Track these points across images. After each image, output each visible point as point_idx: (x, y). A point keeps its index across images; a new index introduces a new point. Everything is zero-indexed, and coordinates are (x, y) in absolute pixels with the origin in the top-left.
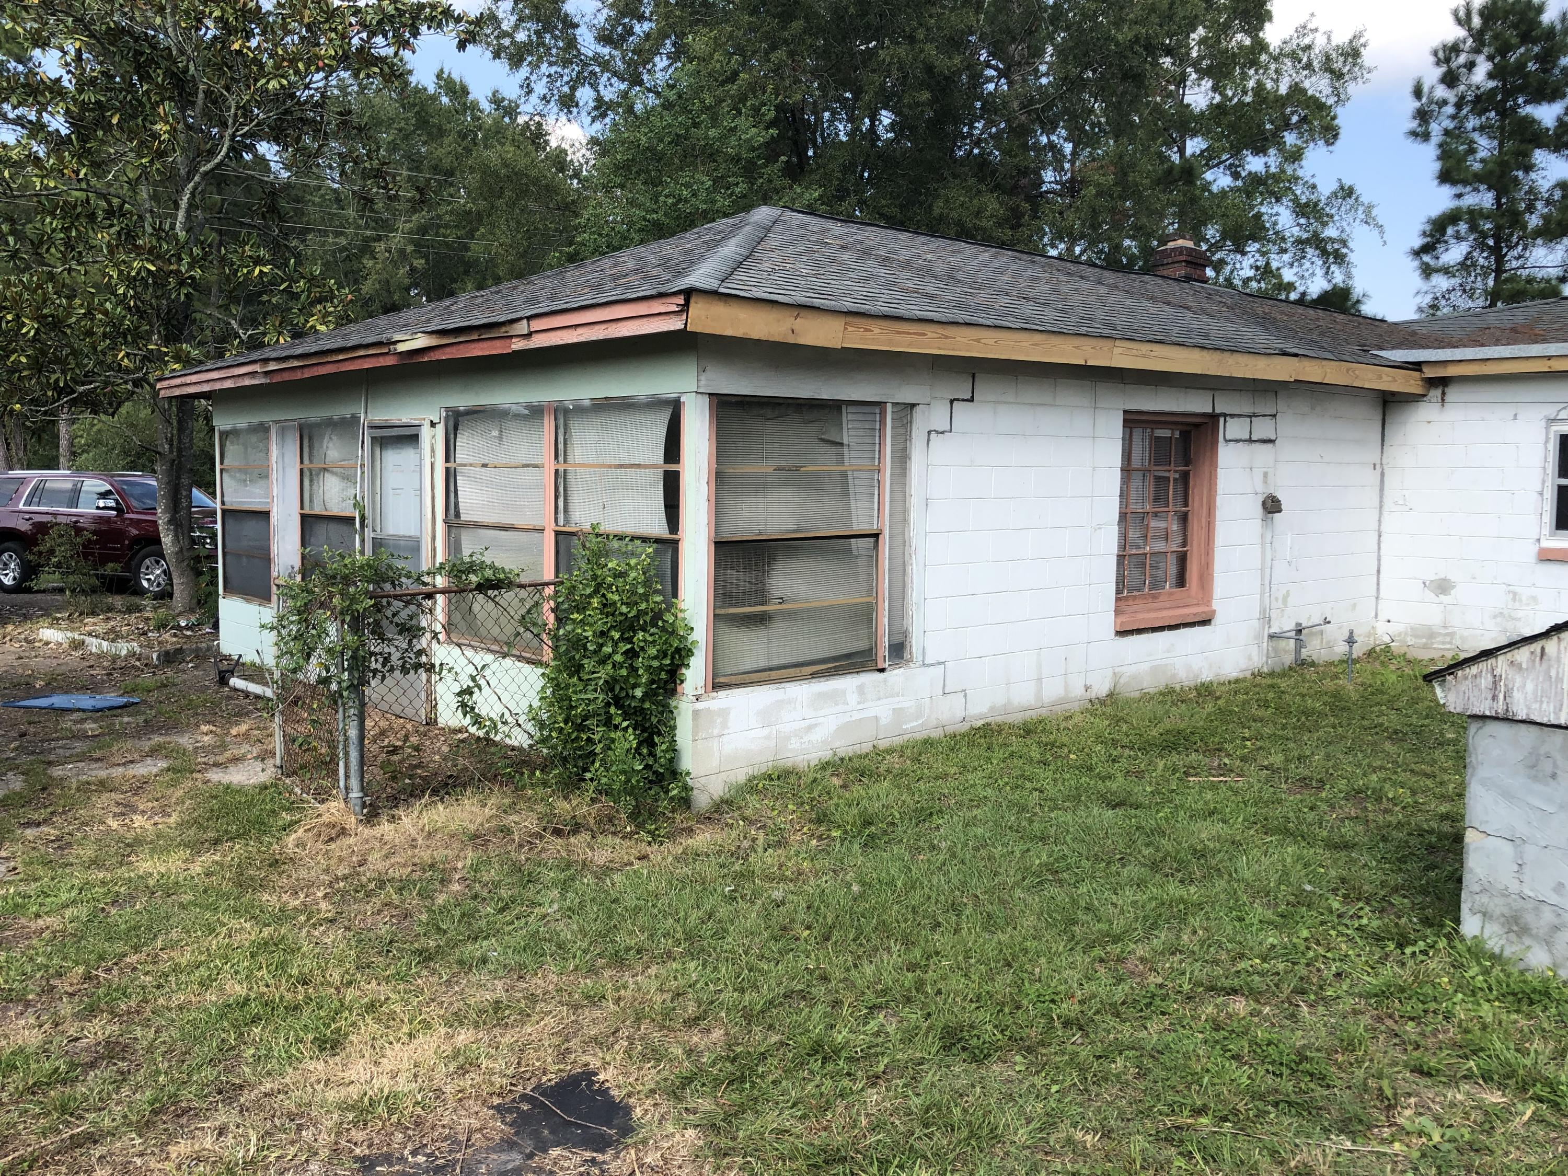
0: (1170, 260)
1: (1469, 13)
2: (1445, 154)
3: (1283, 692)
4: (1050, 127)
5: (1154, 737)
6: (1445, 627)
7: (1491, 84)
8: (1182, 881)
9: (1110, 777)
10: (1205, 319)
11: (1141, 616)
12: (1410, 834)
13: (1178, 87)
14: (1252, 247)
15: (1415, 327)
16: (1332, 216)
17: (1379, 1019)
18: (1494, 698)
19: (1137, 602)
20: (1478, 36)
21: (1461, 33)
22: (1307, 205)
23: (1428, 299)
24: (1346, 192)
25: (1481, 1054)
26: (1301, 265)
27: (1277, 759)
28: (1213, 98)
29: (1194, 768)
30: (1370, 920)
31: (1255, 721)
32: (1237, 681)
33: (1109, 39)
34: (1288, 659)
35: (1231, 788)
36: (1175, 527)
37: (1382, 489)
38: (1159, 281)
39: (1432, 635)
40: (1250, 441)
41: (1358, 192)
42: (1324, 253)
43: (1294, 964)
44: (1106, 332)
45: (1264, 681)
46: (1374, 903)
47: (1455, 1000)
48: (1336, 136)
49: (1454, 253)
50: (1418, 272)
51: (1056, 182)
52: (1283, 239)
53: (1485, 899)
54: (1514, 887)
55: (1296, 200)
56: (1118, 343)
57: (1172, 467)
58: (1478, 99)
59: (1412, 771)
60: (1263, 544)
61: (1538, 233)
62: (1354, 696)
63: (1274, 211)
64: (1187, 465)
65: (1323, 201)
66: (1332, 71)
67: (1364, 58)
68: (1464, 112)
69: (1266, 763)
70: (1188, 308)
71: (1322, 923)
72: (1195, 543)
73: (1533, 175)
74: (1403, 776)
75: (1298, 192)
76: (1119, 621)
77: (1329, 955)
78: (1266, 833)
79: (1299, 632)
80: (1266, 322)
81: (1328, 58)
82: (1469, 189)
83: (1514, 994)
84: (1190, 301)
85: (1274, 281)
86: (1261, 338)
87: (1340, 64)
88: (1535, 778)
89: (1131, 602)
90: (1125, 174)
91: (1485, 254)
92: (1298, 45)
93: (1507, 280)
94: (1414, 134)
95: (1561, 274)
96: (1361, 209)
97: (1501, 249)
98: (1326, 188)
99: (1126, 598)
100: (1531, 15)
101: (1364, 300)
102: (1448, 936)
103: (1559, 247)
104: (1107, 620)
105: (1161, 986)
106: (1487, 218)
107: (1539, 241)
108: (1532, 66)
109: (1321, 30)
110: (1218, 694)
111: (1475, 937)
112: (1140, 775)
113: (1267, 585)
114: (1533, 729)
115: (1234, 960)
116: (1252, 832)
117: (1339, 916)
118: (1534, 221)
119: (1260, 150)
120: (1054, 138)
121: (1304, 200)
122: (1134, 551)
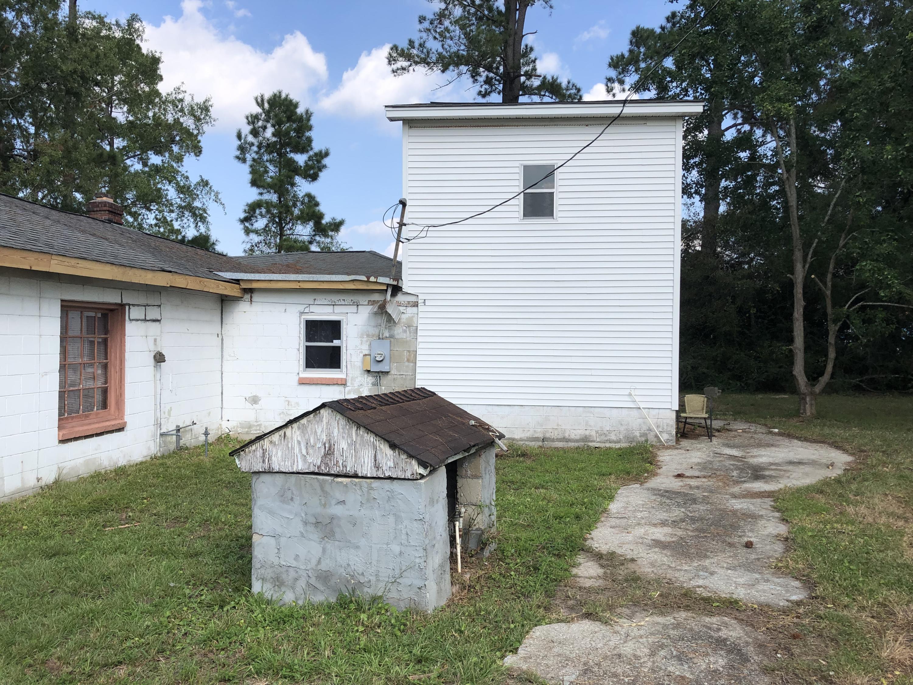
0: (98, 209)
1: (262, 100)
2: (253, 172)
3: (168, 467)
4: (20, 114)
5: (85, 506)
6: (256, 422)
7: (274, 139)
8: (93, 598)
9: (51, 537)
10: (117, 246)
11: (77, 429)
12: (232, 541)
13: (107, 105)
14: (154, 207)
15: (241, 260)
16: (198, 195)
17: (205, 655)
18: (264, 461)
19: (74, 420)
20: (267, 113)
21: (259, 110)
22: (184, 187)
23: (248, 246)
24: (205, 183)
25: (256, 660)
26: (182, 221)
27: (161, 508)
28: (128, 117)
29: (110, 522)
30: (206, 597)
31: (150, 486)
32: (141, 463)
33: (56, 67)
34: (173, 447)
35: (131, 531)
36: (99, 372)
37: (222, 348)
38: (90, 220)
39: (250, 427)
40: (145, 320)
41: (211, 184)
42: (194, 215)
43: (160, 634)
44: (46, 249)
45: (158, 461)
46: (210, 585)
47: (246, 632)
48: (200, 152)
49: (260, 223)
50: (243, 231)
51: (23, 150)
52: (171, 205)
53: (263, 571)
54: (276, 561)
55: (177, 183)
56: (54, 257)
57: (96, 335)
58: (268, 145)
59: (236, 504)
60: (155, 381)
61: (299, 218)
62: (208, 465)
63: (165, 188)
64: (106, 334)
65: (193, 186)
66: (195, 116)
67: (211, 113)
68: (262, 151)
69: (155, 512)
70: (106, 239)
71: (180, 604)
72: (113, 382)
73: (295, 189)
74: (232, 507)
75: (179, 179)
76: (61, 434)
77: (181, 623)
78: (151, 556)
79: (178, 431)
80: (155, 251)
81: (192, 108)
82: (265, 191)
83: (276, 620)
84: (109, 235)
85: (169, 228)
86: (150, 260)
87: (199, 113)
88: (283, 502)
89: (70, 421)
90: (70, 152)
91: (275, 226)
92: (176, 98)
93: (285, 240)
94: (238, 158)
95: (310, 240)
96: (213, 194)
97: (282, 224)
98: (194, 180)
99: (67, 418)
100: (292, 108)
101: (217, 243)
102: (246, 596)
103: (308, 226)
104: (54, 433)
105: (71, 673)
106: (275, 207)
107: (299, 222)
108: (293, 134)
109: (188, 92)
110: (129, 473)
111: (259, 593)
112: (72, 533)
113: (158, 405)
114: (282, 476)
115: (122, 642)
116: (142, 556)
117: (190, 597)
118: (296, 212)
119: (158, 152)
120: (22, 121)
121: (182, 184)
122: (71, 389)
